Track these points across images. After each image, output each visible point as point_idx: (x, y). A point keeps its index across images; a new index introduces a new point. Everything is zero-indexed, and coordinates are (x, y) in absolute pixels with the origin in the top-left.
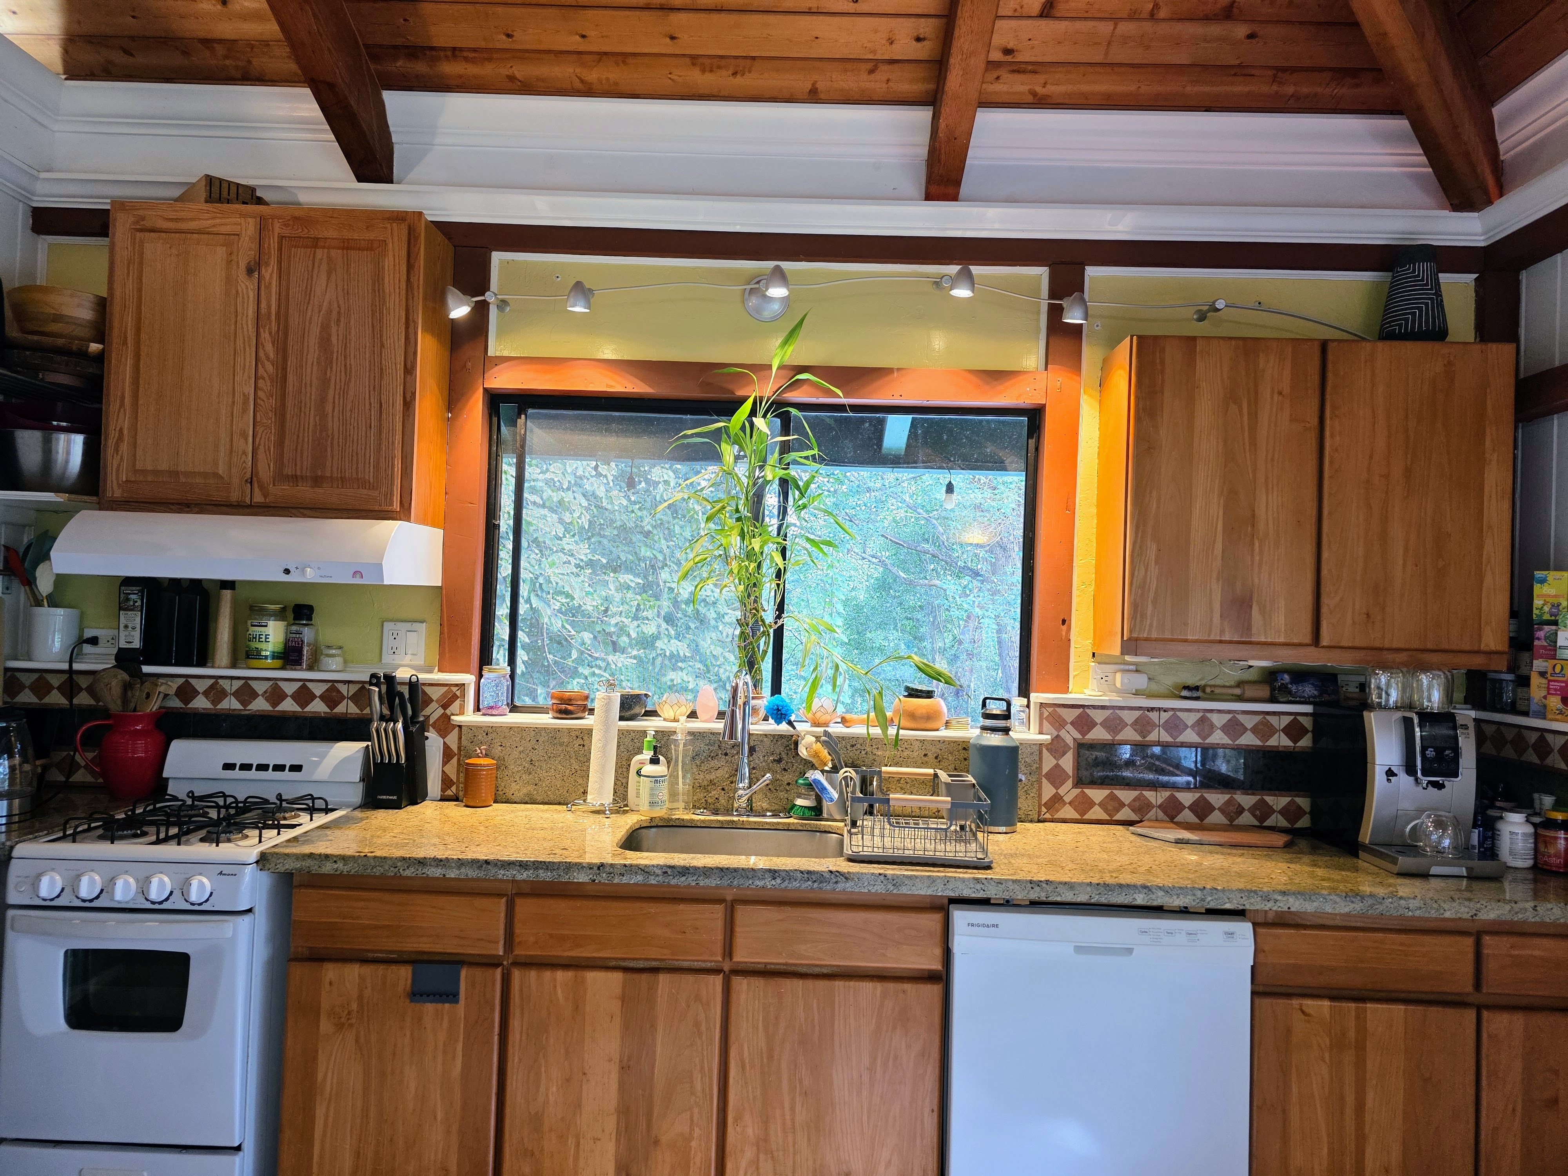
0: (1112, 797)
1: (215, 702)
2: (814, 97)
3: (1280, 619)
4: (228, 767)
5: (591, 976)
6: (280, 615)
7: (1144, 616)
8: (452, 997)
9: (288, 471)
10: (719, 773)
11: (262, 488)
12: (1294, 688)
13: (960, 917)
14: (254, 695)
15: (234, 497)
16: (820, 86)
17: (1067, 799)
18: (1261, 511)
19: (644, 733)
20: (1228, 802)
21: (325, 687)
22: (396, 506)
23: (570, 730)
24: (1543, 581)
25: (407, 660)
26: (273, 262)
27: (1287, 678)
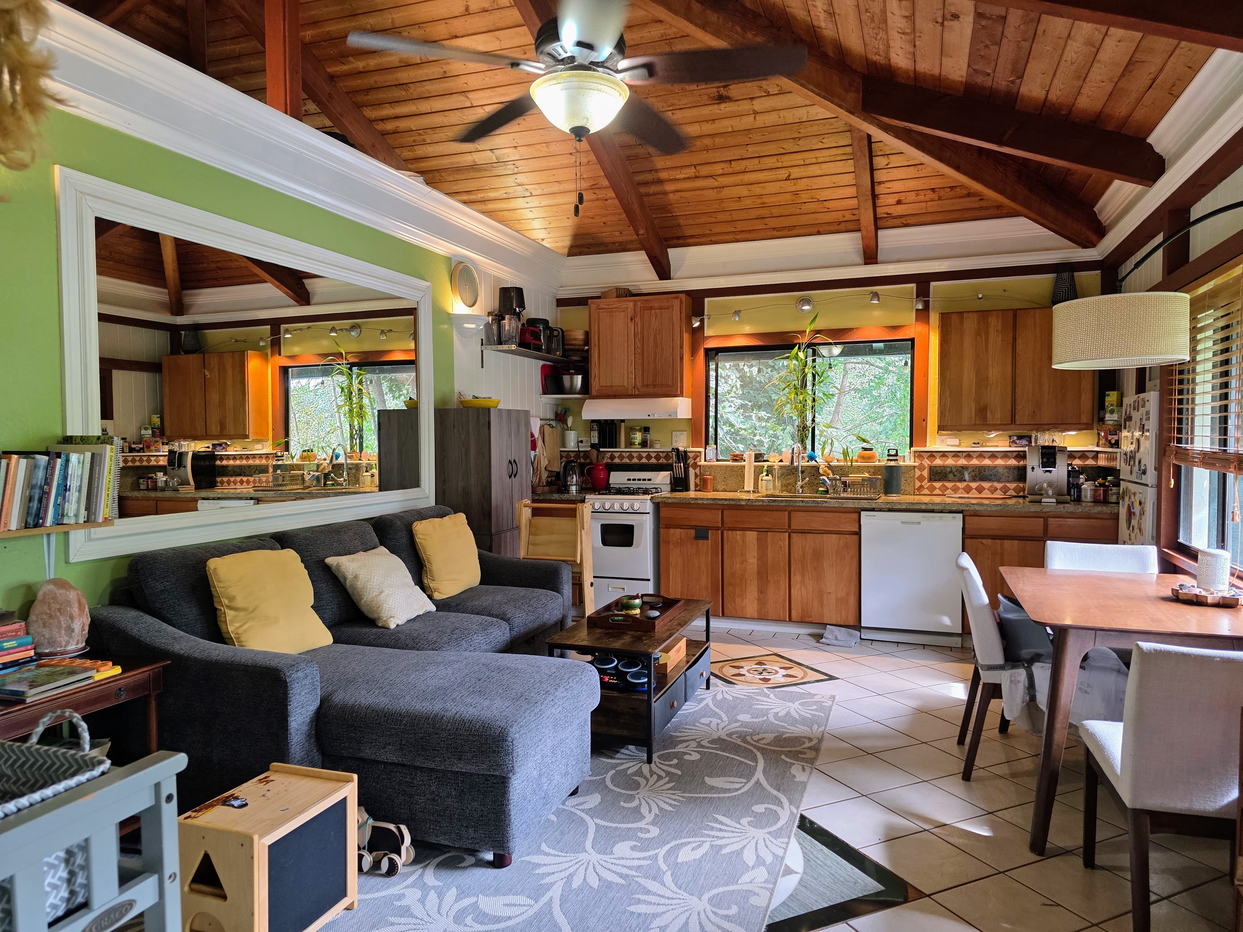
0: (944, 485)
1: (621, 460)
2: (819, 233)
3: (998, 415)
4: (629, 480)
5: (747, 533)
6: (640, 430)
7: (945, 416)
8: (707, 538)
9: (645, 383)
10: (791, 480)
11: (638, 389)
12: (1018, 442)
13: (862, 513)
14: (633, 457)
15: (630, 393)
16: (820, 230)
17: (926, 487)
19: (763, 467)
21: (655, 454)
22: (679, 393)
23: (737, 466)
24: (1108, 395)
25: (681, 444)
26: (639, 316)
27: (1015, 438)
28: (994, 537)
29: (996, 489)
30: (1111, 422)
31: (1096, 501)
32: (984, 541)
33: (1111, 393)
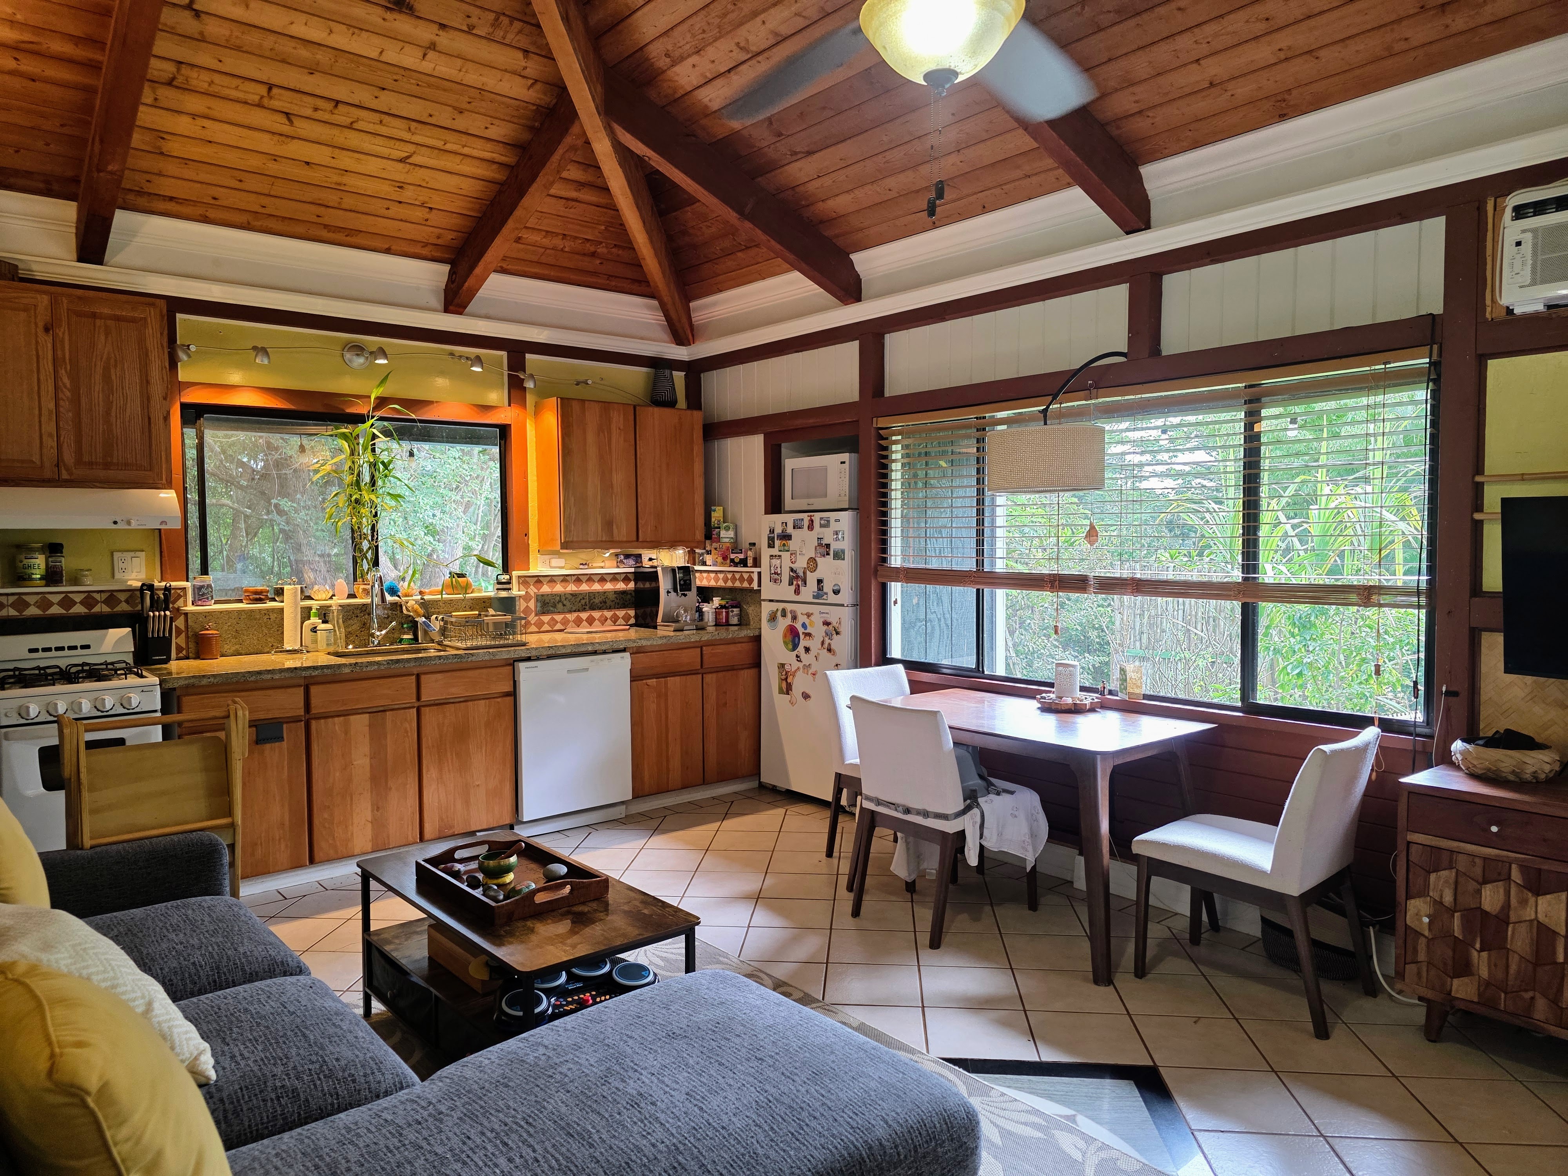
0: (553, 619)
2: (388, 251)
3: (624, 530)
5: (352, 718)
6: (42, 550)
7: (570, 531)
8: (280, 738)
9: (86, 459)
10: (354, 627)
11: (67, 470)
12: (625, 561)
13: (522, 666)
14: (27, 605)
15: (47, 474)
16: (393, 247)
17: (532, 622)
18: (614, 482)
20: (601, 616)
21: (83, 596)
22: (164, 481)
24: (715, 511)
25: (134, 575)
26: (64, 324)
27: (622, 557)
28: (657, 676)
29: (606, 619)
30: (727, 540)
31: (717, 624)
32: (649, 681)
33: (717, 508)
